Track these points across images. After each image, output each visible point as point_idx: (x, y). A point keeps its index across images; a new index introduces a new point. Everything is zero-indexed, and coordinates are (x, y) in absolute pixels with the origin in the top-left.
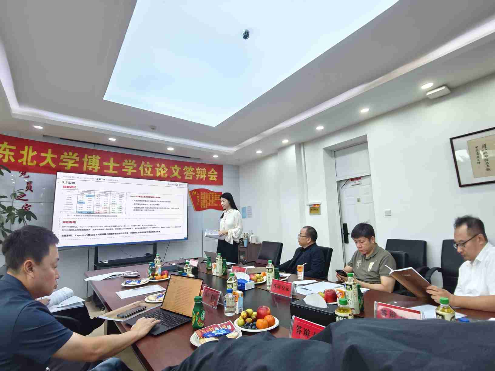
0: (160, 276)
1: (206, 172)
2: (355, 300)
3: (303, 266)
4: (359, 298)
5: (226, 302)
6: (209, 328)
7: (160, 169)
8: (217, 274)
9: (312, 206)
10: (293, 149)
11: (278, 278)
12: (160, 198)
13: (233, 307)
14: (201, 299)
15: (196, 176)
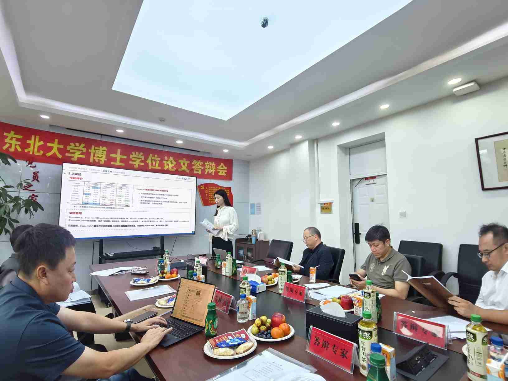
0: (169, 275)
1: (215, 166)
2: (374, 309)
3: (315, 268)
4: (377, 306)
5: (238, 308)
6: (223, 337)
7: (169, 162)
8: (226, 274)
9: (324, 204)
10: (306, 145)
11: (290, 280)
12: (167, 191)
13: (246, 313)
14: (214, 306)
15: (205, 170)
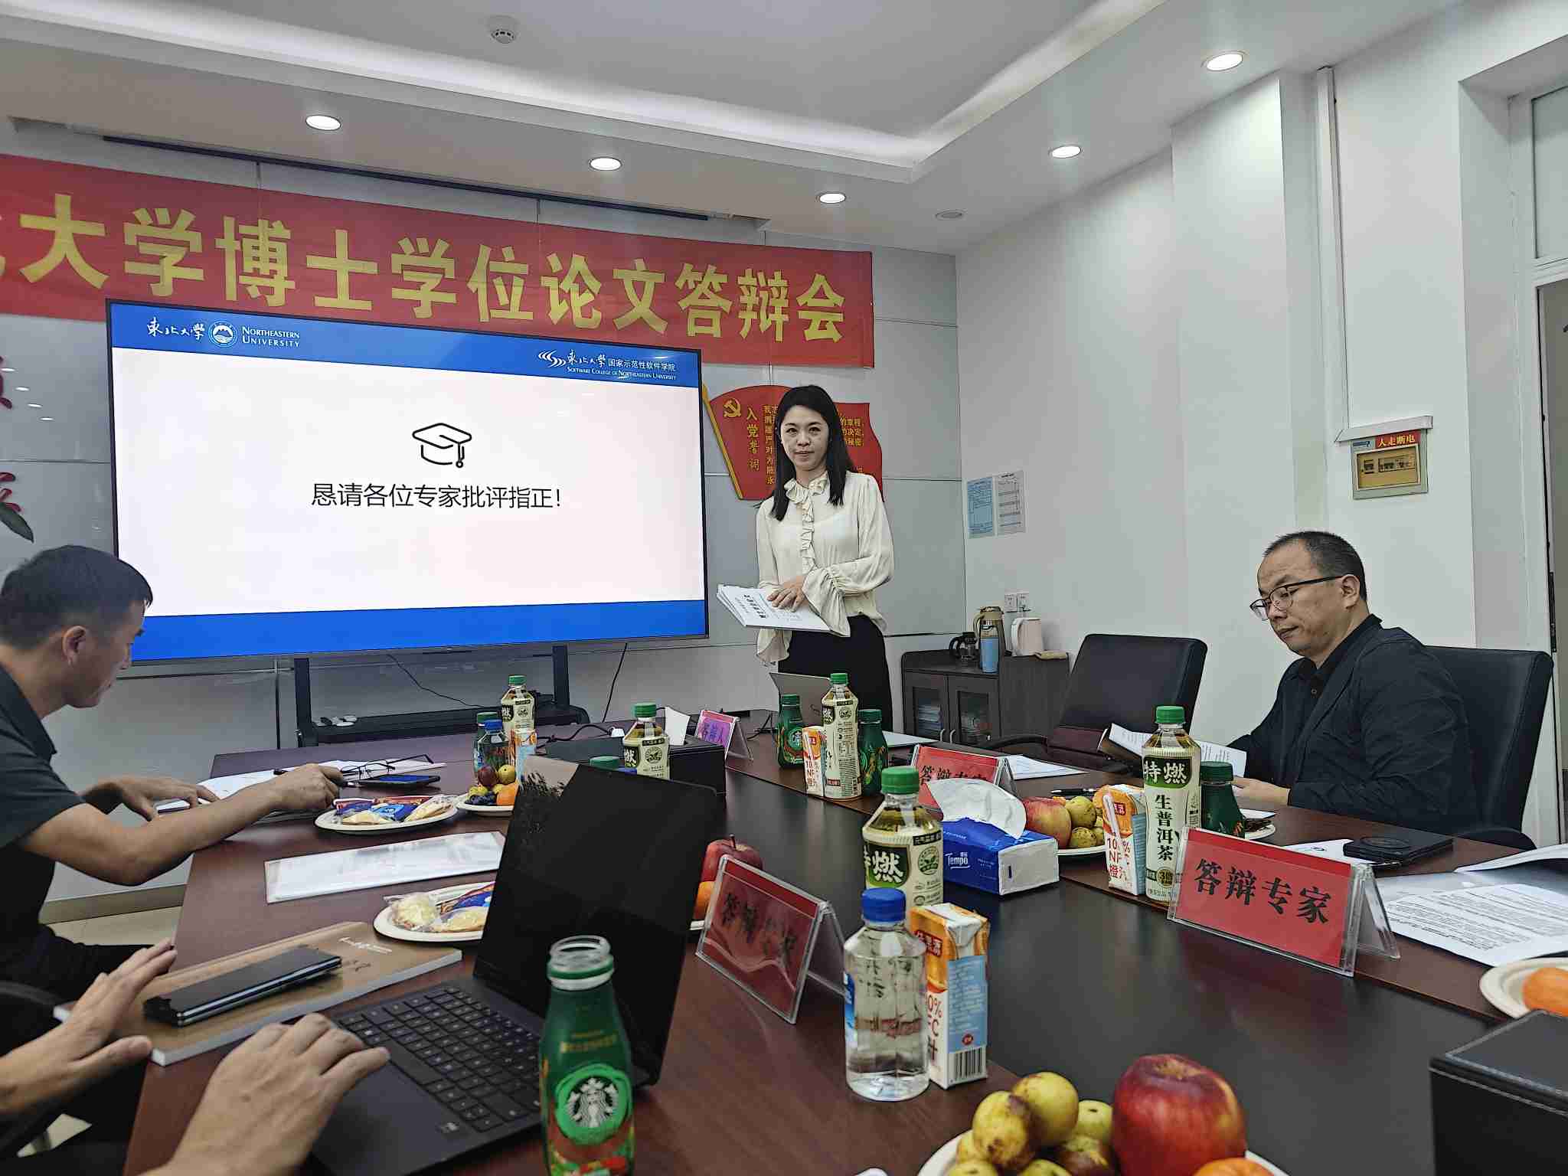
7: (568, 284)
8: (829, 788)
9: (1372, 442)
10: (1266, 110)
15: (740, 315)
